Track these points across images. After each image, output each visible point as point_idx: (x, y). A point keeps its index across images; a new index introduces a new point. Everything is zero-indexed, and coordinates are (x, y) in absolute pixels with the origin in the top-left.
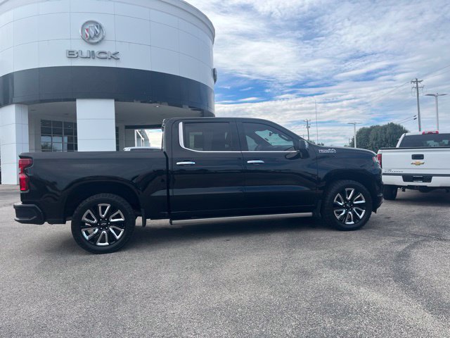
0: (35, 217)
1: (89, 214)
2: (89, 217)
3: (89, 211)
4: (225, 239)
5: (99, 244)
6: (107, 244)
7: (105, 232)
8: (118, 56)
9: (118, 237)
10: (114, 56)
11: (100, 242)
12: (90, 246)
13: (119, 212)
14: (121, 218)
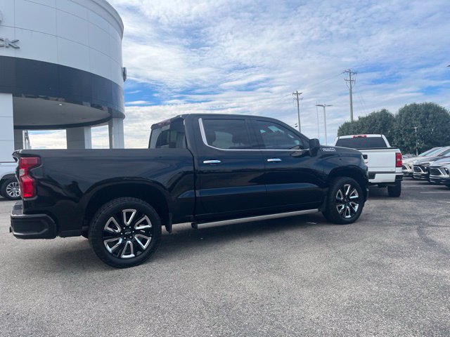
0: (45, 230)
1: (112, 223)
2: (112, 225)
3: (112, 219)
4: (247, 239)
5: (124, 256)
6: (132, 255)
7: (130, 242)
8: (17, 45)
9: (144, 247)
10: (13, 45)
11: (125, 255)
12: (115, 259)
13: (146, 217)
14: (147, 224)
